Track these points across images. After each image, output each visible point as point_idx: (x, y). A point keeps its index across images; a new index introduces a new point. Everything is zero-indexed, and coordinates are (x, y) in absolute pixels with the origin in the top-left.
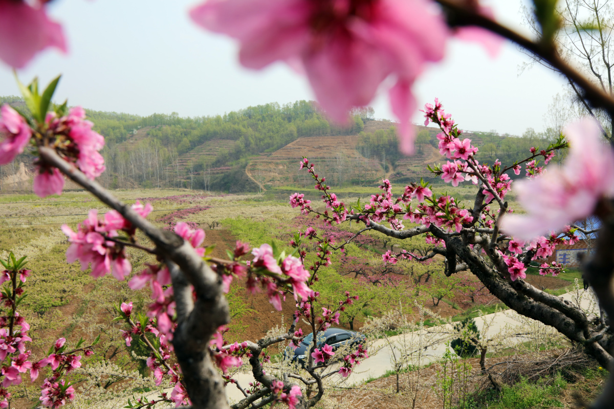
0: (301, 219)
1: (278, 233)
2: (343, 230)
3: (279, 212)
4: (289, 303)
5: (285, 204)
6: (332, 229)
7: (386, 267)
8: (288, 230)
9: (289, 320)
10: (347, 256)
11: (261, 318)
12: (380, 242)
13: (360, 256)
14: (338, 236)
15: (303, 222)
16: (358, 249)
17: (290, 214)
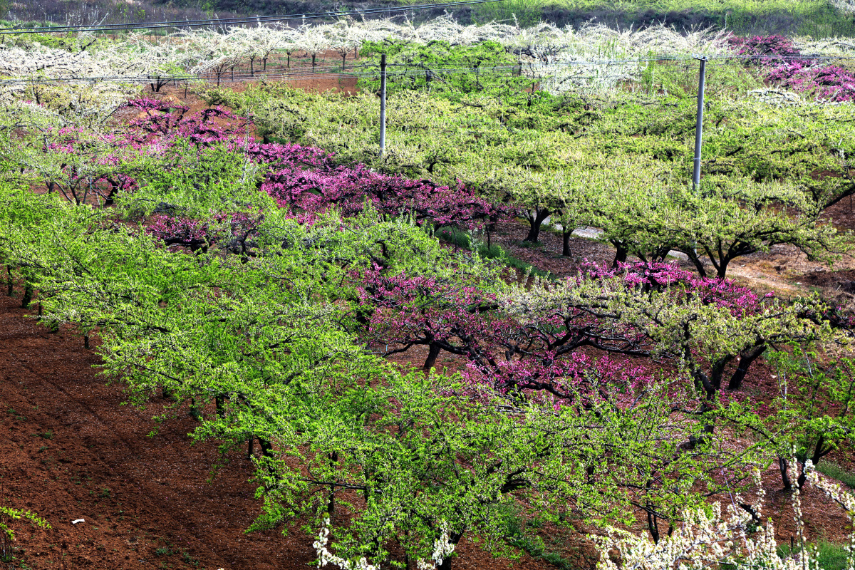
0: (154, 113)
1: (59, 171)
2: (349, 162)
3: (47, 74)
4: (148, 478)
5: (67, 41)
6: (301, 156)
7: (568, 320)
8: (102, 157)
9: (158, 556)
10: (391, 275)
11: (28, 551)
12: (515, 214)
13: (447, 273)
14: (333, 189)
15: (163, 124)
16: (432, 245)
17: (100, 85)
